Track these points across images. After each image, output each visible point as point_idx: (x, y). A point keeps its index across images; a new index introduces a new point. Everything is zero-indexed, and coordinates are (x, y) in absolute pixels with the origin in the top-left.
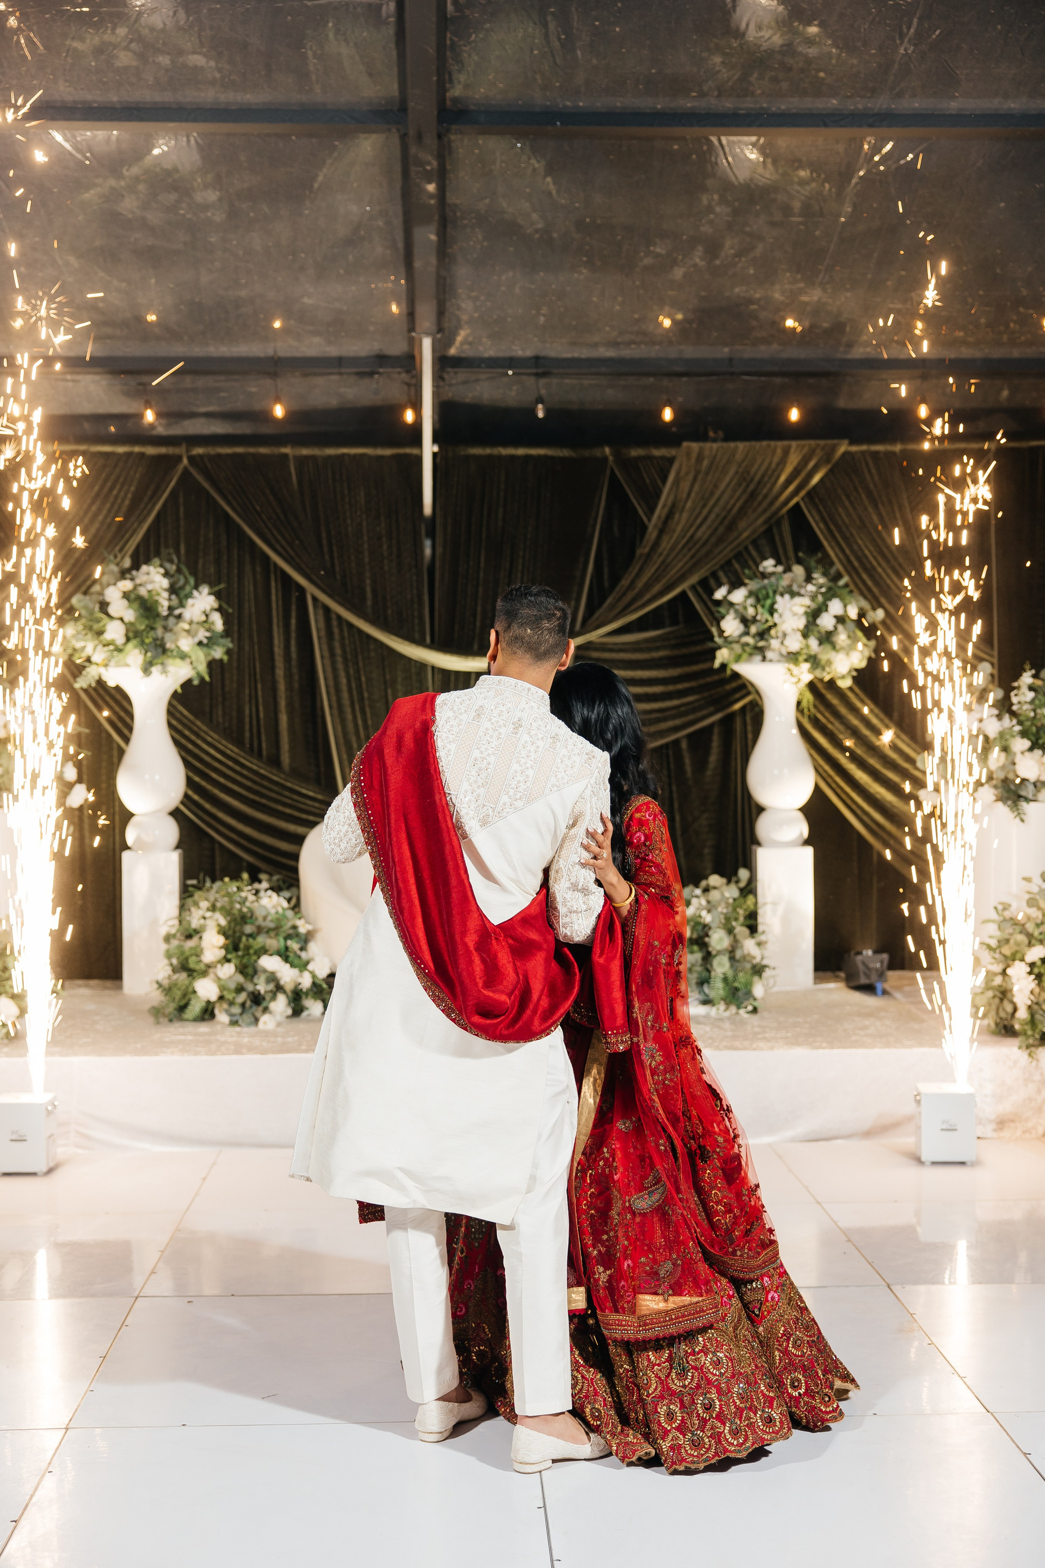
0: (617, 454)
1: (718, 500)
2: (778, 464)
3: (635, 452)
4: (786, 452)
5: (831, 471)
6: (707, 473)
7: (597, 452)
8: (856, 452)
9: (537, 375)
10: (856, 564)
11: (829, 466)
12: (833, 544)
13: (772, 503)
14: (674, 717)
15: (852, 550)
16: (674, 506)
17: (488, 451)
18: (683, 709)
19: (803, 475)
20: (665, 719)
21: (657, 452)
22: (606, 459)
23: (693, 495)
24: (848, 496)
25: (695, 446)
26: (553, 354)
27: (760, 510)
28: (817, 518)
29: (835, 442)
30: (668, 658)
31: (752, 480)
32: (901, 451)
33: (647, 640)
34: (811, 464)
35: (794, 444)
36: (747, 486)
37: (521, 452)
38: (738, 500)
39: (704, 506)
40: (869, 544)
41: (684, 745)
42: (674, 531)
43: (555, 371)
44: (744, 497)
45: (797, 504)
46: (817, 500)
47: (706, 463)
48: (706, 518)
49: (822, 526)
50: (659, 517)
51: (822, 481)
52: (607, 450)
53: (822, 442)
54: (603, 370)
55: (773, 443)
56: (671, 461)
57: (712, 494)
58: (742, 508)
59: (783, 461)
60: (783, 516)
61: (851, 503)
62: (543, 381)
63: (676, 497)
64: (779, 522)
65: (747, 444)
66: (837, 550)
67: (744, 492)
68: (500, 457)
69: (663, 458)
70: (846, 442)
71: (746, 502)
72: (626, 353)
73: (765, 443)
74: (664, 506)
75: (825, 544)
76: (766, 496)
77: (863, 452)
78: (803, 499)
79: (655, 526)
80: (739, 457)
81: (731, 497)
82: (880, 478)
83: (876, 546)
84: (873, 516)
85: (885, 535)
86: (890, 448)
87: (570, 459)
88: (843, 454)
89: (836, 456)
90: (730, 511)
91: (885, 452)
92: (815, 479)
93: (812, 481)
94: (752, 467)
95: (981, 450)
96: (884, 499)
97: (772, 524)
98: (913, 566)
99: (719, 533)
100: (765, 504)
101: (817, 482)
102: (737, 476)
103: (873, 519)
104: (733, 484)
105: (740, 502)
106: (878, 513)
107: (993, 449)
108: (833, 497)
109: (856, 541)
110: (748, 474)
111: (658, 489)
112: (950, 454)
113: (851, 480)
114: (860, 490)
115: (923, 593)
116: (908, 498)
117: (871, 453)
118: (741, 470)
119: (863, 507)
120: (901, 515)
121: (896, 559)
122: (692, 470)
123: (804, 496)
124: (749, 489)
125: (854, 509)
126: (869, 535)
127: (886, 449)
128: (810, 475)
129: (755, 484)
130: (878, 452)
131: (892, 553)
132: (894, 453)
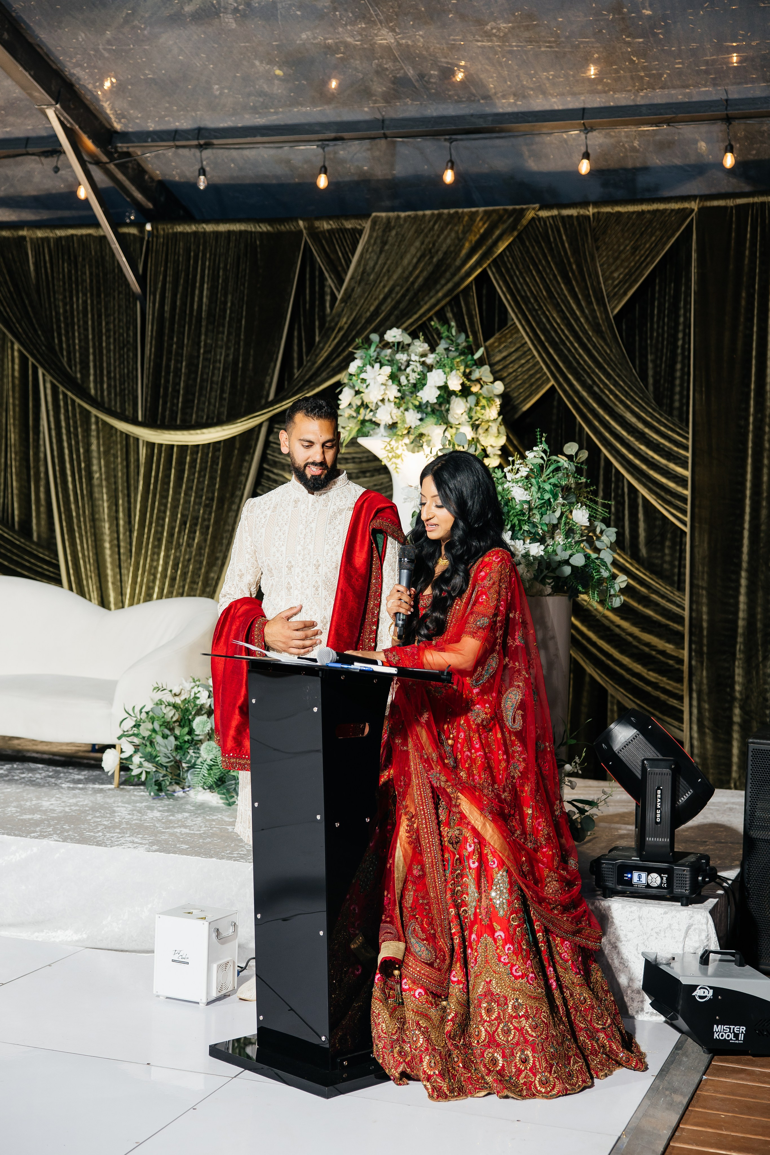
0: (311, 228)
2: (464, 233)
3: (327, 225)
4: (473, 220)
5: (519, 236)
6: (394, 245)
7: (291, 226)
8: (548, 217)
10: (543, 337)
11: (516, 233)
12: (520, 316)
15: (539, 323)
19: (490, 242)
21: (349, 224)
22: (300, 232)
24: (536, 266)
25: (383, 216)
27: (443, 281)
28: (504, 289)
29: (524, 207)
31: (437, 251)
32: (594, 214)
34: (497, 233)
35: (481, 211)
36: (432, 257)
37: (222, 228)
44: (430, 268)
46: (503, 270)
47: (393, 233)
49: (509, 297)
50: (346, 291)
51: (509, 248)
52: (301, 223)
53: (510, 208)
55: (460, 211)
56: (360, 232)
58: (426, 280)
59: (468, 229)
60: (469, 287)
61: (539, 272)
62: (206, 153)
64: (466, 292)
65: (435, 212)
66: (524, 322)
67: (429, 263)
68: (205, 233)
69: (353, 230)
70: (537, 206)
71: (433, 273)
73: (452, 211)
76: (449, 266)
77: (554, 217)
79: (342, 300)
80: (425, 226)
82: (570, 244)
83: (564, 318)
84: (563, 286)
85: (574, 307)
86: (582, 212)
87: (268, 233)
88: (533, 218)
89: (525, 222)
90: (413, 283)
91: (578, 217)
92: (502, 247)
93: (498, 249)
94: (439, 236)
95: (684, 209)
96: (574, 267)
97: (457, 296)
98: (604, 340)
99: (402, 306)
100: (448, 275)
101: (504, 250)
102: (423, 247)
103: (561, 289)
104: (418, 255)
105: (425, 274)
106: (568, 282)
107: (696, 209)
108: (521, 266)
109: (544, 313)
110: (434, 245)
111: (349, 262)
112: (648, 216)
113: (541, 248)
114: (549, 258)
115: (613, 370)
116: (601, 266)
117: (563, 218)
118: (427, 240)
119: (551, 277)
120: (592, 285)
121: (585, 332)
122: (379, 241)
123: (489, 265)
124: (435, 260)
125: (542, 278)
126: (557, 306)
127: (579, 213)
128: (495, 244)
129: (440, 255)
130: (570, 217)
131: (581, 326)
132: (586, 217)
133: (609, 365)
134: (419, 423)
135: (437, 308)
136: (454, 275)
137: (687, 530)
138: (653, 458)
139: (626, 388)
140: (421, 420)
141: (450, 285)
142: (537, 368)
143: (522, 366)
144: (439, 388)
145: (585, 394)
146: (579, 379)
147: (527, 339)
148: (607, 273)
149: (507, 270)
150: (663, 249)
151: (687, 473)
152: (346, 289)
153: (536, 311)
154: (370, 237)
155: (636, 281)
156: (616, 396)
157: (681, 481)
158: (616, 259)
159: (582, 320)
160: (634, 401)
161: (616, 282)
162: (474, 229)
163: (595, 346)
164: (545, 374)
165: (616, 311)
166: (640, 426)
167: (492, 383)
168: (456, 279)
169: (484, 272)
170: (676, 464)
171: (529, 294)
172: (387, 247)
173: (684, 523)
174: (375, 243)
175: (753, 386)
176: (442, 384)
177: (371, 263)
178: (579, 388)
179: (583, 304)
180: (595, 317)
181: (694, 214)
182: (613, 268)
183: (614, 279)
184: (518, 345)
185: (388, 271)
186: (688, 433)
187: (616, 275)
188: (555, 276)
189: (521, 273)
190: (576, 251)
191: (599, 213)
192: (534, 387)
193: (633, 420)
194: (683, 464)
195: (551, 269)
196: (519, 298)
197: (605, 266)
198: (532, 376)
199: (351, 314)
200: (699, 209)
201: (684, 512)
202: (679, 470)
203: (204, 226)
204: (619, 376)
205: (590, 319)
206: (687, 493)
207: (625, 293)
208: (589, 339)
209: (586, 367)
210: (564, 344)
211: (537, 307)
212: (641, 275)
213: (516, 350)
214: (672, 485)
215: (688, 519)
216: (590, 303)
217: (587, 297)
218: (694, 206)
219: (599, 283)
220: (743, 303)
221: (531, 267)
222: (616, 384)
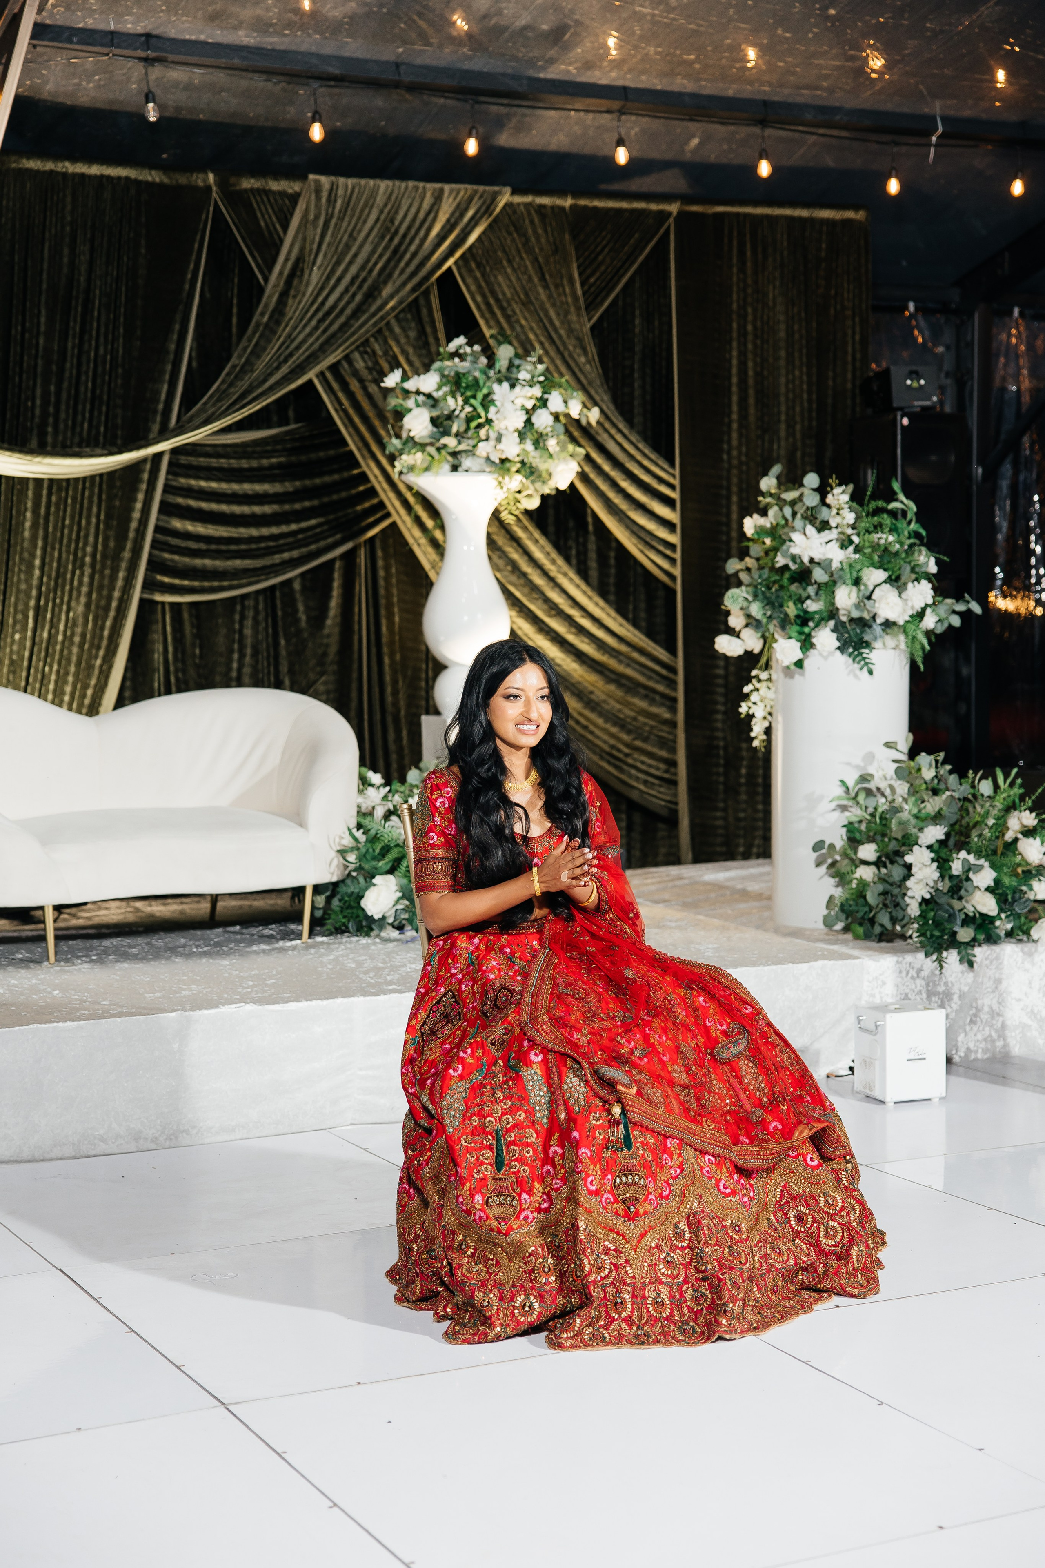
0: (223, 184)
1: (355, 255)
2: (428, 213)
3: (248, 184)
4: (438, 198)
5: (490, 226)
6: (341, 219)
7: (198, 179)
8: (519, 204)
9: (145, 60)
11: (491, 219)
13: (422, 264)
14: (290, 547)
16: (299, 260)
17: (49, 166)
18: (301, 536)
19: (460, 229)
20: (280, 550)
21: (275, 186)
22: (209, 188)
23: (324, 247)
24: (510, 261)
25: (325, 181)
26: (172, 33)
28: (473, 288)
29: (496, 188)
30: (280, 466)
31: (396, 232)
32: (571, 206)
33: (256, 443)
34: (470, 216)
35: (447, 187)
36: (391, 239)
37: (95, 170)
38: (380, 256)
39: (338, 263)
40: (534, 325)
41: (297, 586)
42: (304, 294)
43: (171, 57)
44: (387, 256)
45: (450, 269)
46: (473, 266)
47: (339, 204)
48: (339, 280)
50: (281, 273)
51: (481, 240)
52: (211, 177)
53: (481, 188)
54: (237, 61)
55: (421, 184)
56: (294, 198)
57: (348, 247)
58: (386, 269)
59: (435, 210)
60: (433, 284)
61: (514, 269)
62: (156, 72)
63: (302, 249)
64: (427, 293)
65: (390, 183)
67: (386, 248)
69: (283, 194)
70: (510, 190)
71: (391, 261)
72: (271, 41)
73: (411, 184)
74: (287, 260)
75: (482, 322)
76: (414, 256)
77: (527, 205)
78: (456, 263)
79: (275, 286)
80: (380, 200)
81: (373, 252)
84: (540, 289)
86: (557, 202)
87: (161, 185)
88: (507, 203)
89: (498, 207)
91: (553, 208)
92: (474, 236)
93: (470, 238)
95: (661, 212)
97: (422, 293)
98: (585, 357)
101: (477, 241)
103: (538, 292)
106: (546, 287)
107: (675, 213)
108: (493, 261)
112: (627, 215)
114: (524, 254)
116: (579, 267)
117: (536, 207)
119: (528, 277)
120: (572, 290)
127: (555, 203)
128: (466, 230)
130: (542, 207)
132: (563, 209)
137: (677, 585)
148: (584, 277)
150: (641, 253)
151: (675, 515)
157: (668, 525)
160: (618, 430)
161: (592, 289)
162: (443, 207)
165: (593, 323)
166: (623, 459)
168: (424, 271)
170: (662, 504)
172: (333, 221)
173: (673, 576)
175: (734, 417)
181: (671, 220)
182: (590, 272)
183: (590, 285)
186: (675, 469)
187: (592, 281)
189: (492, 270)
191: (576, 205)
193: (617, 452)
194: (669, 504)
197: (582, 269)
200: (680, 213)
201: (671, 561)
202: (663, 510)
203: (67, 164)
206: (676, 538)
207: (602, 302)
214: (654, 528)
218: (674, 208)
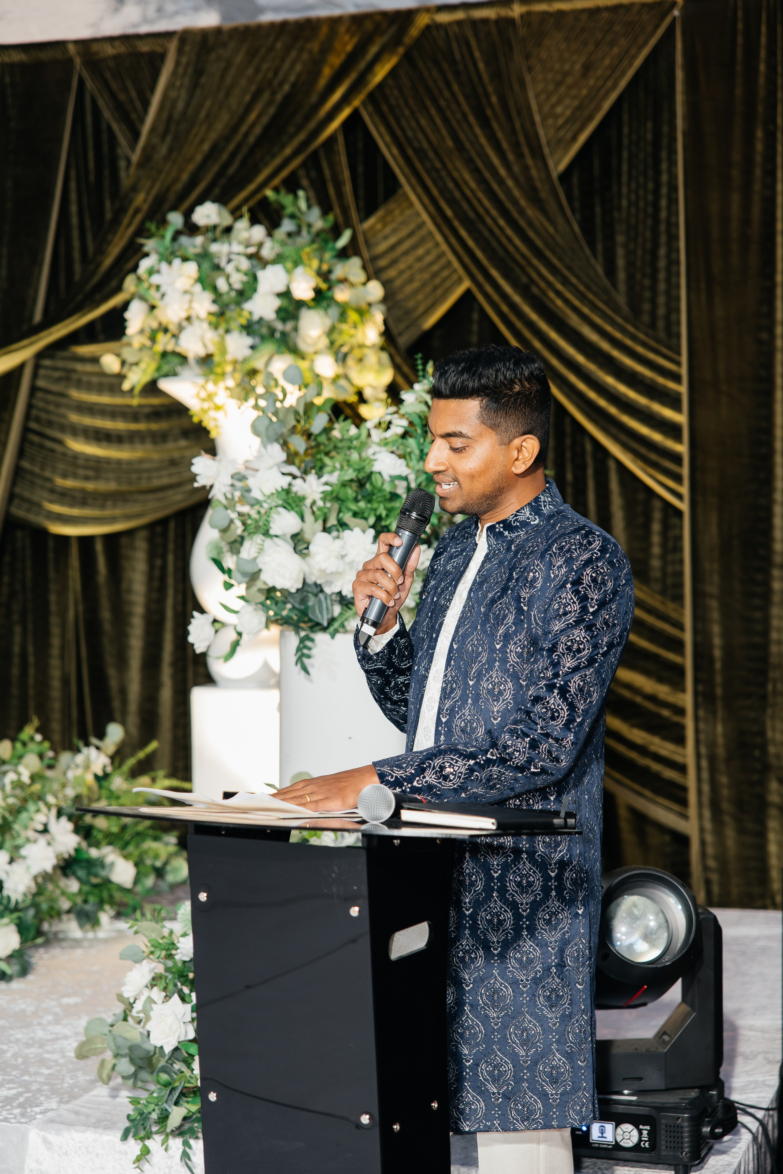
0: (87, 54)
2: (322, 53)
3: (113, 49)
4: (334, 31)
5: (407, 57)
6: (213, 75)
8: (450, 24)
10: (449, 213)
11: (401, 50)
12: (413, 180)
15: (444, 190)
19: (362, 65)
21: (144, 46)
22: (71, 61)
23: (190, 111)
24: (434, 101)
27: (291, 129)
28: (388, 138)
32: (522, 16)
34: (373, 50)
36: (274, 93)
44: (272, 110)
45: (357, 112)
46: (385, 108)
47: (212, 57)
49: (395, 151)
51: (393, 73)
56: (162, 57)
58: (267, 128)
59: (327, 47)
60: (332, 138)
61: (439, 109)
64: (328, 144)
66: (419, 190)
67: (270, 103)
69: (152, 55)
71: (275, 117)
74: (152, 132)
76: (300, 105)
77: (458, 23)
78: (363, 107)
82: (487, 64)
83: (482, 181)
84: (478, 130)
85: (496, 161)
86: (504, 12)
87: (21, 65)
88: (428, 27)
89: (414, 32)
90: (246, 135)
91: (497, 21)
92: (380, 73)
93: (375, 76)
94: (283, 60)
95: (658, 5)
96: (494, 99)
97: (315, 152)
98: (544, 211)
99: (231, 170)
100: (298, 119)
101: (385, 79)
102: (260, 76)
103: (475, 135)
104: (253, 88)
105: (265, 120)
106: (485, 124)
107: (680, 2)
108: (411, 102)
109: (450, 174)
110: (276, 72)
111: (146, 104)
112: (605, 15)
113: (442, 72)
114: (456, 87)
115: (560, 259)
116: (537, 96)
117: (474, 23)
118: (265, 66)
119: (459, 116)
120: (523, 127)
121: (515, 202)
122: (190, 70)
123: (364, 103)
124: (279, 97)
125: (446, 121)
126: (469, 162)
127: (498, 14)
128: (370, 68)
129: (286, 88)
130: (485, 21)
131: (508, 192)
132: (511, 21)
133: (553, 252)
134: (248, 352)
135: (285, 173)
136: (308, 118)
137: (684, 506)
138: (625, 396)
139: (582, 288)
140: (253, 347)
141: (302, 136)
142: (443, 261)
143: (419, 259)
144: (279, 295)
145: (517, 299)
146: (507, 276)
147: (425, 217)
148: (546, 108)
149: (391, 108)
150: (630, 65)
151: (681, 418)
152: (144, 149)
153: (437, 170)
154: (177, 64)
155: (590, 118)
156: (566, 301)
157: (672, 430)
158: (559, 84)
159: (510, 183)
160: (594, 307)
161: (560, 121)
162: (337, 45)
163: (530, 224)
164: (455, 271)
165: (562, 166)
166: (605, 346)
167: (364, 284)
168: (312, 125)
169: (355, 115)
170: (664, 403)
171: (425, 145)
172: (203, 79)
173: (679, 496)
174: (185, 74)
176: (282, 288)
177: (180, 105)
178: (508, 289)
179: (511, 157)
180: (530, 179)
181: (676, 10)
182: (554, 99)
183: (556, 117)
184: (412, 226)
185: (207, 116)
186: (679, 353)
187: (559, 110)
188: (465, 116)
189: (412, 113)
190: (497, 75)
191: (529, 13)
192: (439, 292)
193: (593, 337)
194: (674, 402)
195: (458, 104)
196: (410, 152)
197: (543, 97)
198: (435, 275)
199: (152, 187)
200: (685, 2)
201: (678, 479)
202: (668, 413)
204: (569, 269)
205: (522, 179)
206: (682, 449)
207: (574, 138)
208: (522, 212)
209: (518, 257)
210: (483, 222)
211: (438, 165)
212: (598, 108)
213: (411, 235)
214: (657, 437)
215: (684, 490)
216: (520, 156)
217: (516, 147)
219: (533, 123)
220: (759, 147)
221: (428, 102)
222: (565, 281)
